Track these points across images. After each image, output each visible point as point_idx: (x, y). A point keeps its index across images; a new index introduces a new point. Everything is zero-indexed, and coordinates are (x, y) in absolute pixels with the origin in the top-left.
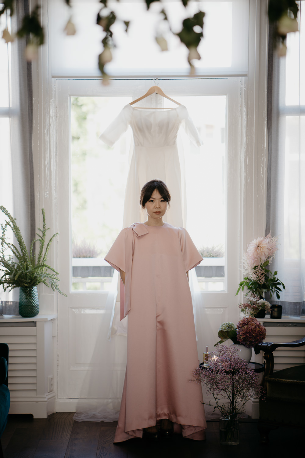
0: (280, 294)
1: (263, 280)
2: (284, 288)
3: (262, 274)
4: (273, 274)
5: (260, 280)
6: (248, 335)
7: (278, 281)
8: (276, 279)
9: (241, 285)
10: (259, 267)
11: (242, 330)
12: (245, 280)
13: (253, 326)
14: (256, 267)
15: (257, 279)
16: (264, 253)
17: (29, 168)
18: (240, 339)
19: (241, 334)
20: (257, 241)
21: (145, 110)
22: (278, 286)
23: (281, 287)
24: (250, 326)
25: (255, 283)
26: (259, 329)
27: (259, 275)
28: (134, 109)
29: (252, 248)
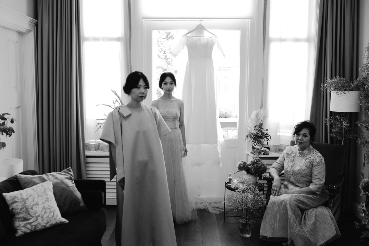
0: (269, 142)
1: (260, 133)
2: (271, 138)
3: (259, 130)
4: (265, 130)
5: (258, 133)
6: (257, 170)
7: (268, 135)
8: (267, 134)
9: (247, 136)
10: (258, 127)
11: (253, 167)
12: (249, 134)
13: (260, 164)
14: (255, 126)
15: (256, 133)
16: (261, 119)
17: (130, 70)
18: (252, 172)
19: (253, 169)
20: (257, 112)
21: (195, 37)
22: (268, 137)
23: (269, 138)
24: (258, 165)
25: (255, 135)
26: (264, 166)
27: (258, 130)
28: (188, 37)
29: (253, 115)
